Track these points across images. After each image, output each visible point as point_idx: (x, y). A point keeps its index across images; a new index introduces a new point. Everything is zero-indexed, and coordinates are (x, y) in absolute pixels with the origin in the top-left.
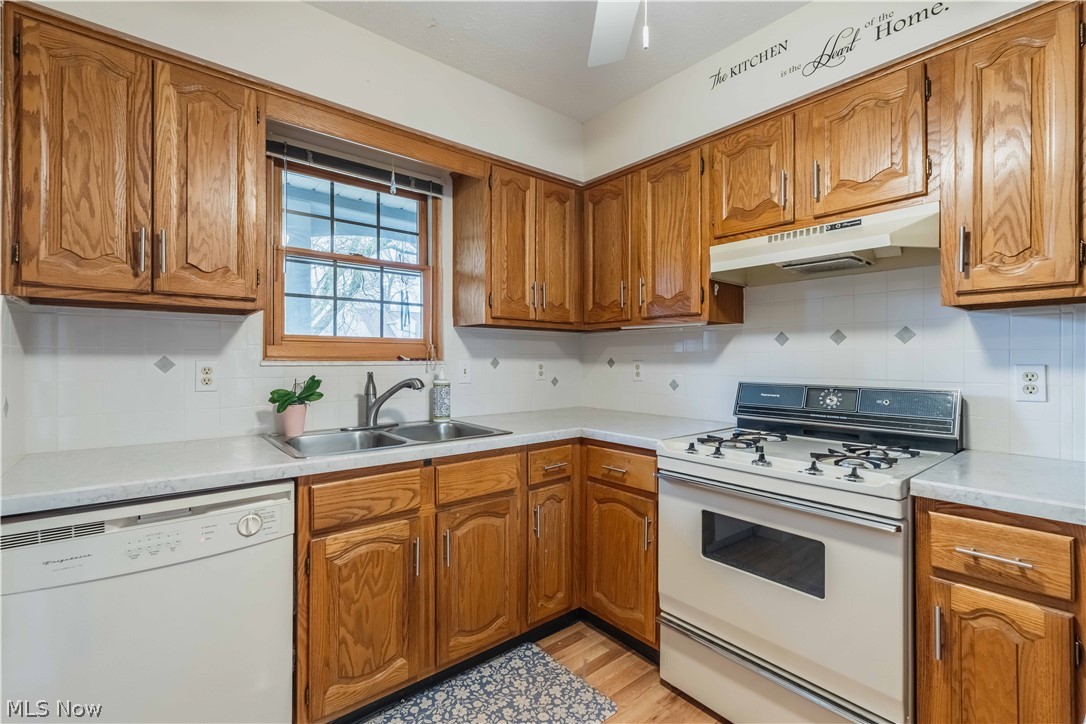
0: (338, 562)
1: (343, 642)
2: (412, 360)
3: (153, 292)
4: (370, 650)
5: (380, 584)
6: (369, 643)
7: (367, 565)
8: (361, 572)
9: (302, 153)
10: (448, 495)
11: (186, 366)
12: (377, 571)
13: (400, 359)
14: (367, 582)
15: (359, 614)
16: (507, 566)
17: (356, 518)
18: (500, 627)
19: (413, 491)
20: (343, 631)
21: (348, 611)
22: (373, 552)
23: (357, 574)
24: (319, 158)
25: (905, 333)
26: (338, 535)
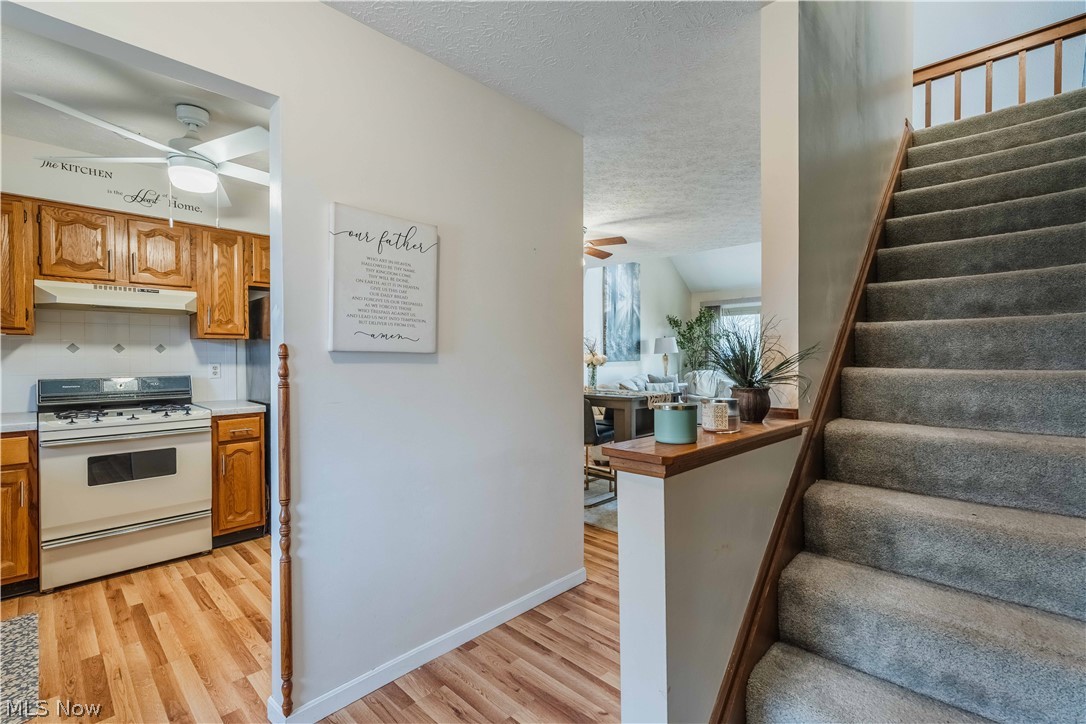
25: (160, 348)
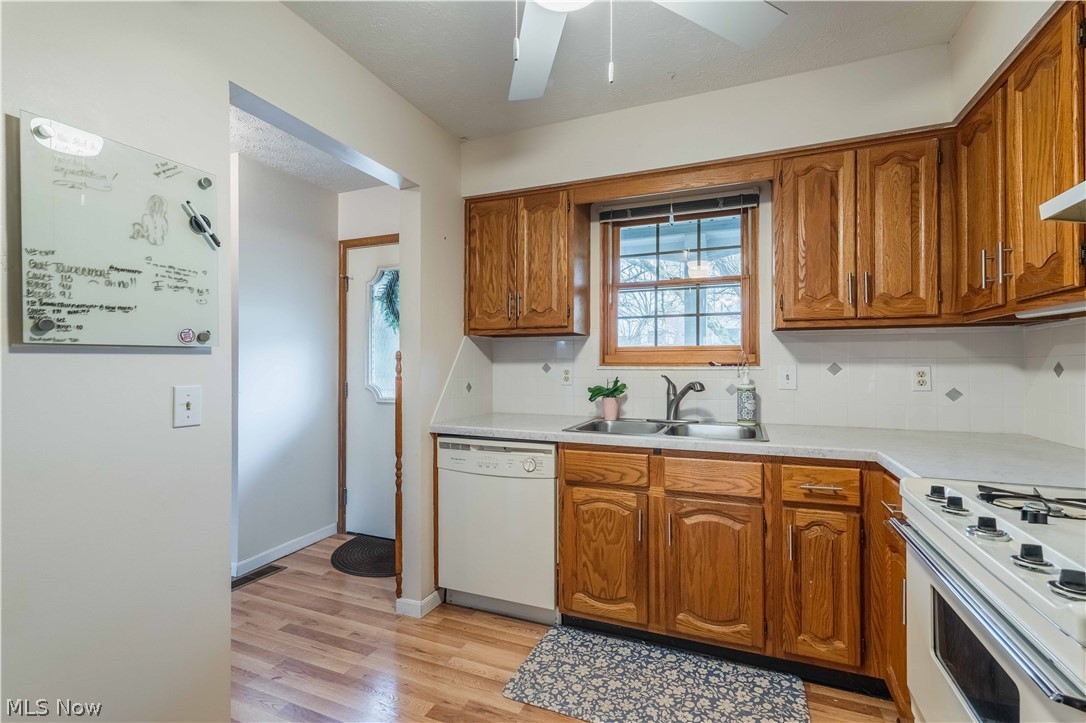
0: (583, 508)
1: (585, 565)
2: (723, 365)
3: (517, 328)
4: (605, 582)
5: (613, 535)
6: (605, 576)
7: (603, 518)
8: (598, 520)
9: (623, 213)
10: (674, 484)
11: (557, 369)
12: (610, 525)
13: (712, 364)
14: (602, 530)
15: (596, 550)
16: (749, 575)
17: (594, 480)
18: (739, 632)
19: (641, 472)
20: (584, 558)
21: (589, 545)
22: (606, 510)
23: (595, 521)
24: (635, 212)
26: (582, 489)
